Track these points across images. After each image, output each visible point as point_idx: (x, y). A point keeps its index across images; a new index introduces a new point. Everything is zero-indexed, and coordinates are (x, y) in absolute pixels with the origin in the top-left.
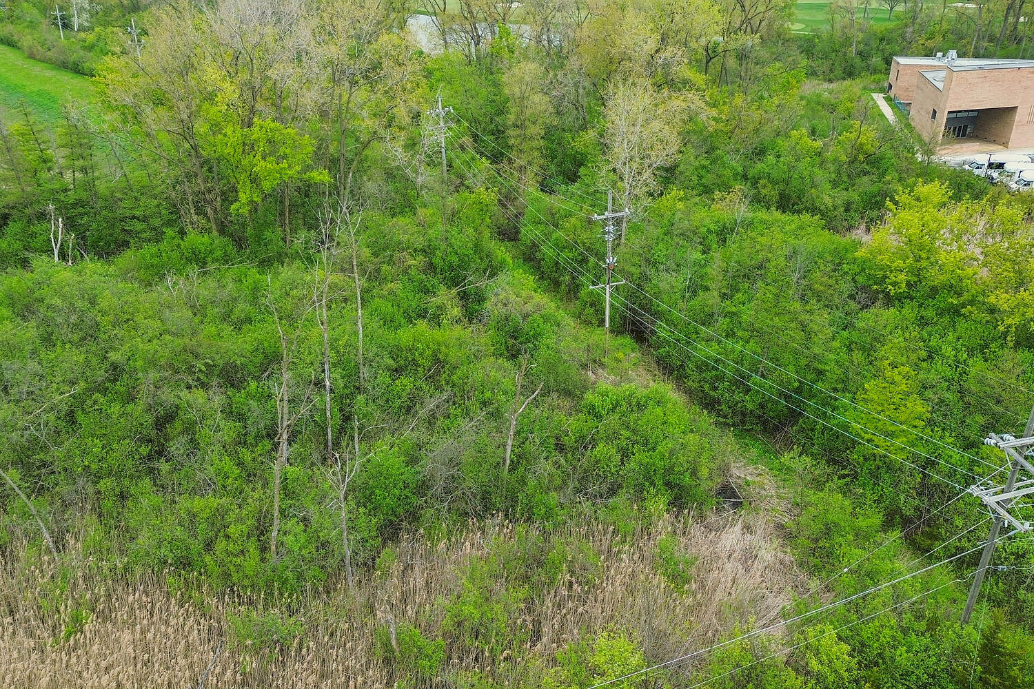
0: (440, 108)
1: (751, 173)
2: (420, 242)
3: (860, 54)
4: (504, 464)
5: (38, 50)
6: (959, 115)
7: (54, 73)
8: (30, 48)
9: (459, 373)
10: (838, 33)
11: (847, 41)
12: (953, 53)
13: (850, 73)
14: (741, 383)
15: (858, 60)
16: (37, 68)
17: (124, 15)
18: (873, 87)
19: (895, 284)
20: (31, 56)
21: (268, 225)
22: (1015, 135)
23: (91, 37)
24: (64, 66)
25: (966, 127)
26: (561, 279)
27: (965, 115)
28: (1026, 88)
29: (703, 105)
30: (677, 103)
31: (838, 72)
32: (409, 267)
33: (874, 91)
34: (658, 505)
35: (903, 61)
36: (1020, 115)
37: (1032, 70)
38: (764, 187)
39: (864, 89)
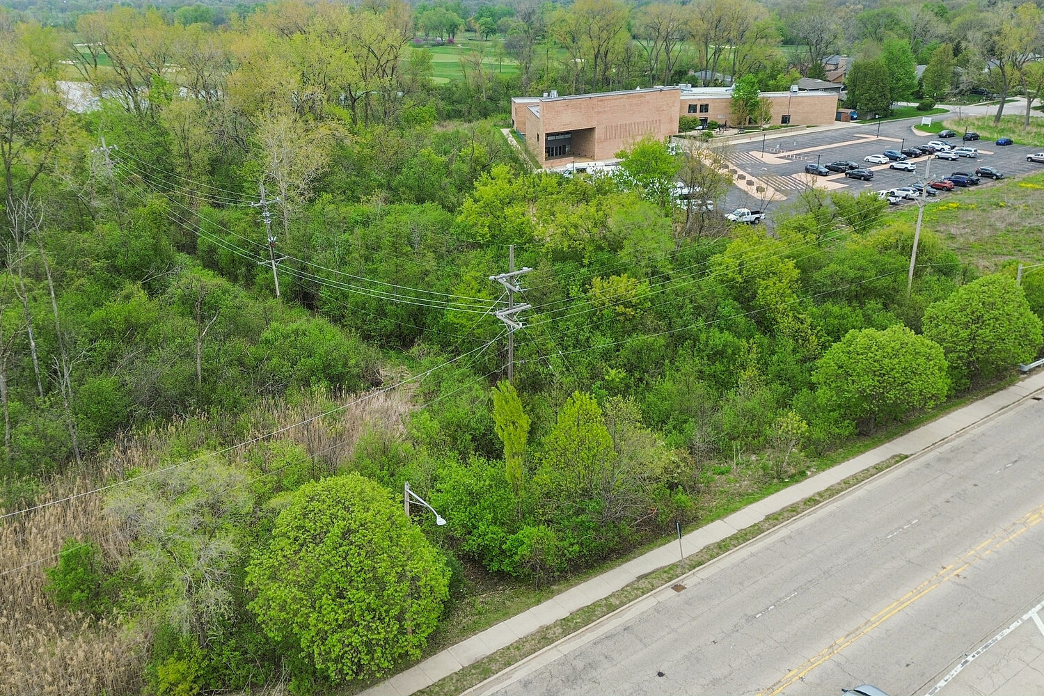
0: (104, 146)
1: (394, 184)
2: (100, 249)
3: (491, 99)
4: (197, 379)
6: (558, 137)
9: (151, 330)
10: (471, 81)
11: (479, 88)
12: (554, 93)
13: (485, 114)
14: (382, 313)
15: (488, 103)
18: (501, 124)
19: (483, 236)
22: (597, 149)
25: (564, 147)
26: (238, 272)
27: (561, 137)
28: (599, 113)
29: (347, 133)
30: (323, 130)
31: (474, 113)
32: (94, 268)
33: (502, 127)
34: (321, 388)
35: (518, 101)
36: (597, 134)
37: (600, 98)
38: (404, 193)
39: (495, 125)
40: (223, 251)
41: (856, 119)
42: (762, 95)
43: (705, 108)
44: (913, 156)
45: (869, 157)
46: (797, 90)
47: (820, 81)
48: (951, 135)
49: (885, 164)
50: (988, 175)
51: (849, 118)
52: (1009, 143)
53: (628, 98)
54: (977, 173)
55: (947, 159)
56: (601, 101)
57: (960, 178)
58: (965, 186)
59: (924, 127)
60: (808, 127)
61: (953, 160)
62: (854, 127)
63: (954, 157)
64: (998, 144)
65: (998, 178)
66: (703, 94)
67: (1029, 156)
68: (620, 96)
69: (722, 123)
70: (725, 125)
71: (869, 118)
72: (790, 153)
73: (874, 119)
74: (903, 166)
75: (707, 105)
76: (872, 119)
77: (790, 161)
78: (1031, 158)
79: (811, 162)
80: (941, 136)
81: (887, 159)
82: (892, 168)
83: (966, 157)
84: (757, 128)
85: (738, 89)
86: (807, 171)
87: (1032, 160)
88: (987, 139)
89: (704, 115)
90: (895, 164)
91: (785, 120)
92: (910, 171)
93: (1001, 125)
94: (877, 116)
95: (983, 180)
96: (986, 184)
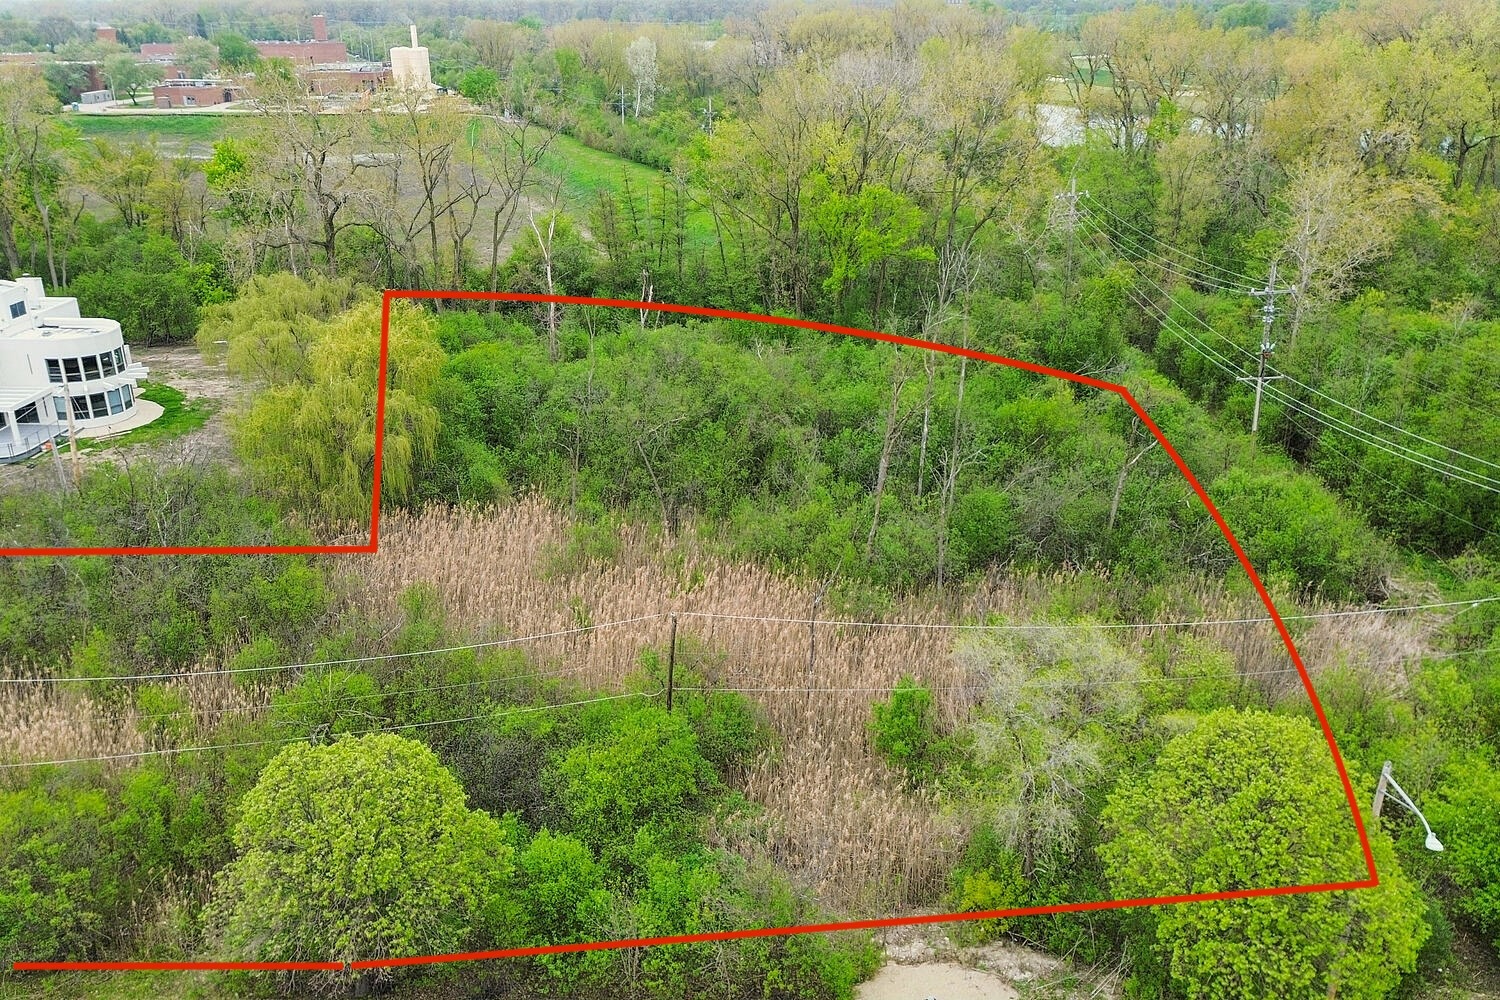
0: (1073, 191)
2: (1033, 325)
4: (1108, 521)
5: (596, 136)
7: (613, 161)
8: (588, 134)
9: (1066, 442)
14: (1417, 490)
16: (595, 156)
17: (690, 100)
20: (588, 144)
21: (858, 306)
23: (654, 124)
24: (624, 154)
26: (1205, 386)
29: (1438, 199)
30: (1398, 192)
32: (1018, 348)
34: (1282, 580)
40: (1191, 353)
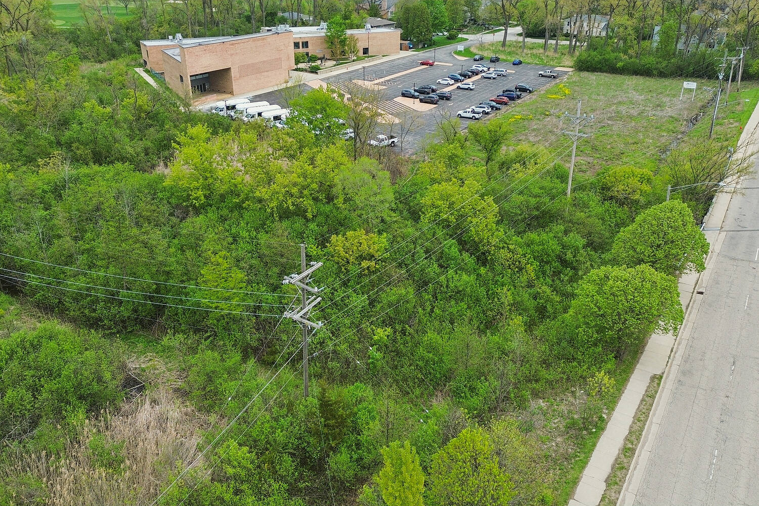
1: (63, 139)
3: (115, 40)
6: (197, 77)
10: (93, 26)
11: (102, 32)
12: (179, 36)
13: (113, 56)
14: (113, 299)
15: (115, 45)
18: (133, 64)
19: (197, 199)
22: (235, 86)
25: (204, 85)
27: (201, 76)
28: (232, 55)
31: (104, 55)
33: (135, 66)
34: (78, 417)
35: (147, 43)
36: (234, 73)
37: (231, 42)
38: (78, 149)
39: (127, 65)
41: (412, 48)
42: (349, 32)
43: (305, 44)
44: (467, 77)
45: (439, 80)
46: (370, 28)
47: (379, 19)
48: (481, 59)
49: (452, 85)
50: (524, 90)
51: (408, 48)
52: (520, 63)
53: (254, 41)
54: (516, 88)
55: (490, 78)
56: (232, 44)
57: (510, 94)
58: (513, 100)
59: (459, 53)
60: (383, 56)
61: (494, 78)
62: (414, 55)
63: (495, 77)
64: (514, 64)
65: (530, 92)
66: (300, 33)
67: (540, 73)
68: (247, 40)
69: (319, 56)
70: (324, 58)
71: (420, 47)
72: (383, 80)
73: (424, 47)
74: (466, 87)
75: (307, 42)
76: (422, 48)
77: (384, 87)
78: (541, 74)
79: (401, 87)
80: (475, 60)
81: (452, 82)
82: (459, 88)
83: (500, 75)
84: (347, 59)
85: (329, 28)
86: (404, 95)
87: (542, 76)
88: (505, 61)
89: (305, 50)
90: (459, 84)
91: (366, 51)
92: (471, 90)
93: (507, 49)
94: (426, 46)
95: (524, 94)
96: (526, 97)
